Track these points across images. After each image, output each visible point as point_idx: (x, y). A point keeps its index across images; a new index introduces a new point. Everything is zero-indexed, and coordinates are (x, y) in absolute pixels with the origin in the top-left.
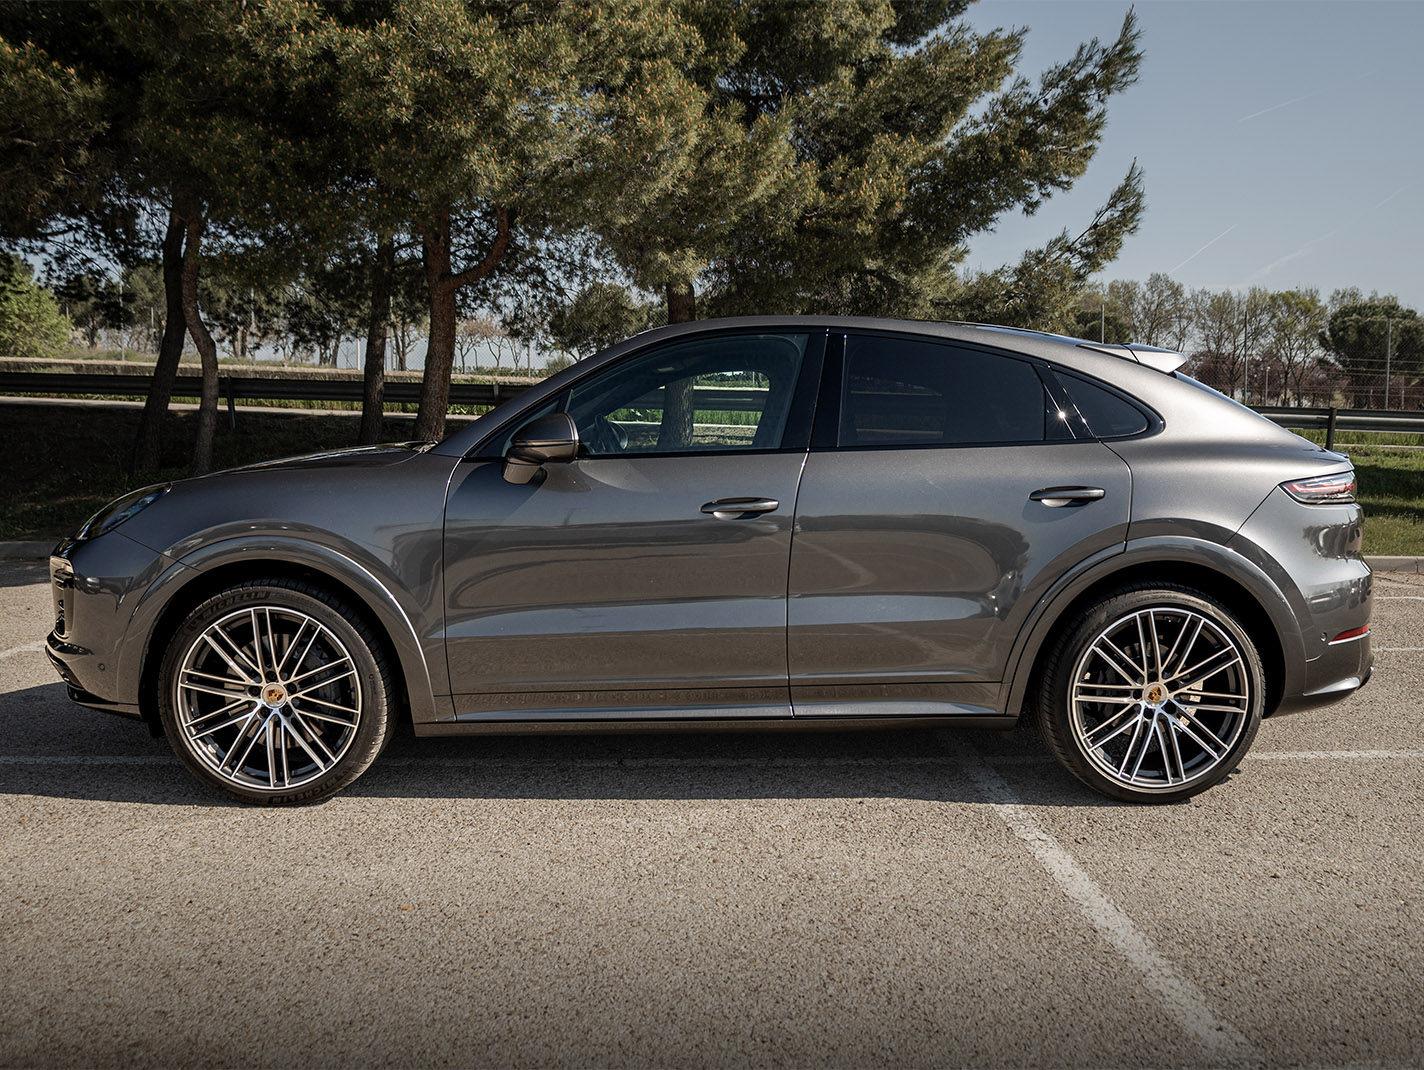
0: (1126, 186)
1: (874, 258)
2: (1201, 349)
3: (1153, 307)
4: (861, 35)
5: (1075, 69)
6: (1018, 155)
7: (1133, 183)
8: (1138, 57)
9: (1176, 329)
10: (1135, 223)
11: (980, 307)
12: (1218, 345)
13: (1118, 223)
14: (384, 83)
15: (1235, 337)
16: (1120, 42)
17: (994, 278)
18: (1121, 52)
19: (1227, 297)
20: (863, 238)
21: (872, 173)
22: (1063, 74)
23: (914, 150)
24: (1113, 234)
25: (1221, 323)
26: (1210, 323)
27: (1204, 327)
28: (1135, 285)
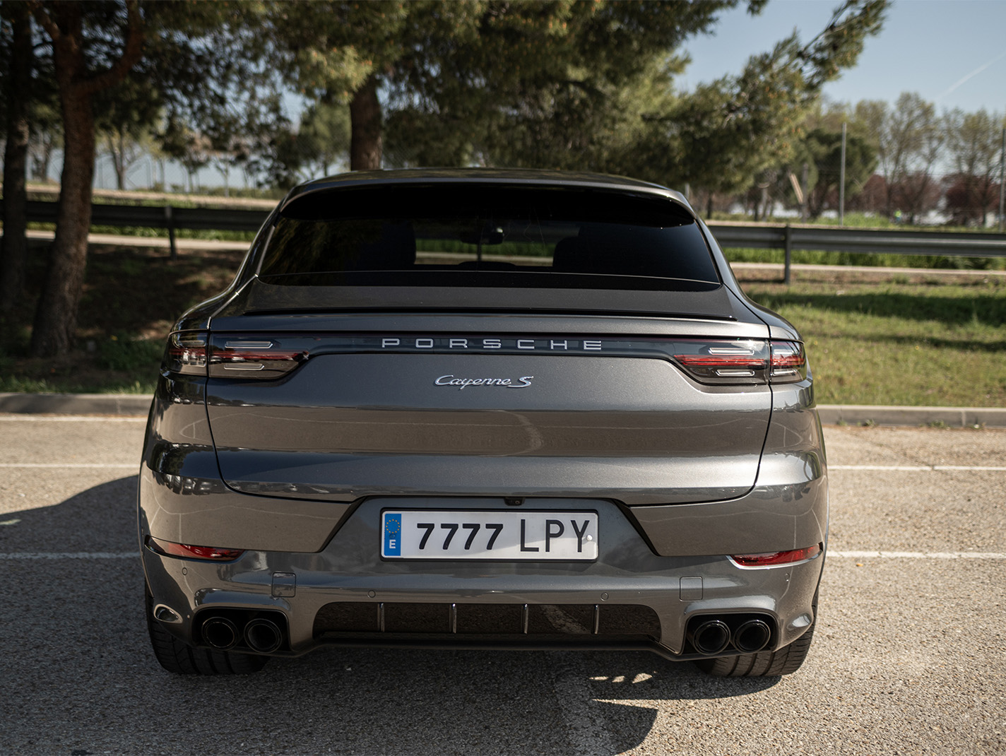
1: (576, 64)
2: (953, 171)
3: (903, 127)
9: (926, 150)
10: (878, 23)
11: (698, 124)
12: (971, 167)
13: (860, 22)
15: (989, 158)
17: (715, 88)
19: (982, 116)
20: (557, 40)
24: (852, 36)
25: (974, 143)
26: (962, 143)
27: (955, 148)
28: (883, 104)
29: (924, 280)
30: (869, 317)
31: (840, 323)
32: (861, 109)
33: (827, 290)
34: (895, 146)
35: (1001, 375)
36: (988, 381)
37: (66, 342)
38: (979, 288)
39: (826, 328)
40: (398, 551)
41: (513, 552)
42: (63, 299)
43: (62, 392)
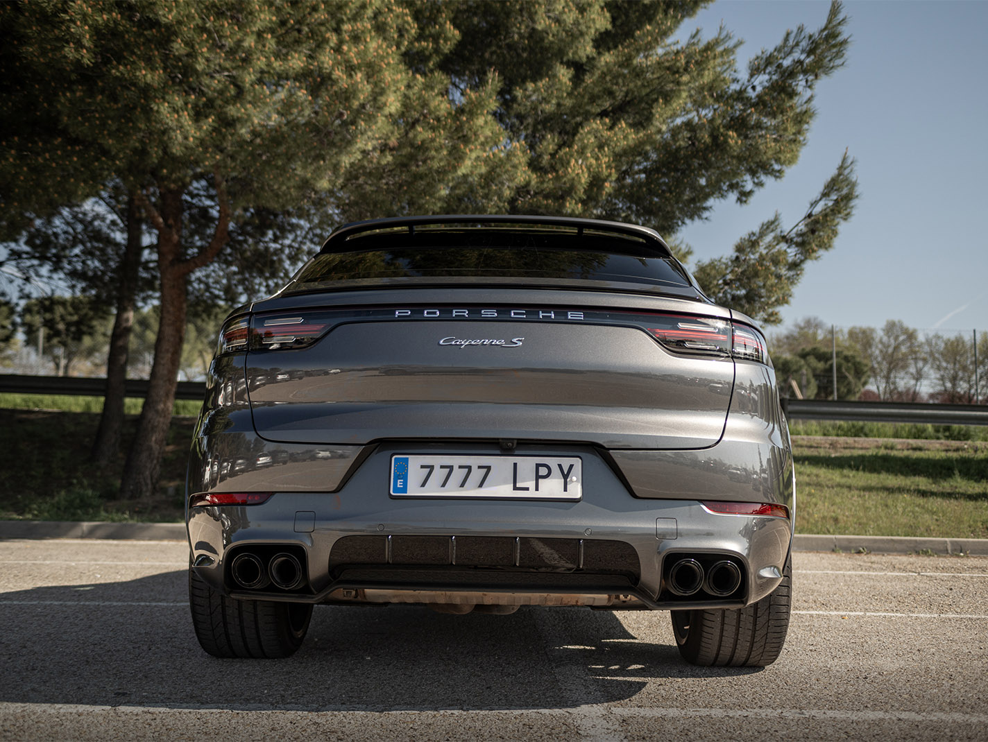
0: (839, 175)
2: (939, 388)
3: (890, 350)
4: (575, 35)
5: (782, 55)
6: (726, 136)
7: (846, 172)
8: (845, 42)
9: (912, 370)
12: (954, 385)
13: (832, 210)
14: (63, 22)
16: (825, 28)
18: (827, 38)
19: (959, 341)
21: (582, 152)
22: (769, 61)
23: (625, 135)
24: (827, 221)
25: (955, 364)
26: (944, 364)
27: (939, 368)
28: (872, 331)
29: (910, 447)
30: (861, 473)
31: (834, 477)
32: (852, 334)
33: (822, 453)
34: (885, 365)
35: (984, 518)
36: (972, 523)
37: (150, 486)
38: (960, 453)
39: (822, 480)
40: (405, 489)
41: (506, 491)
42: (150, 448)
43: (142, 521)
